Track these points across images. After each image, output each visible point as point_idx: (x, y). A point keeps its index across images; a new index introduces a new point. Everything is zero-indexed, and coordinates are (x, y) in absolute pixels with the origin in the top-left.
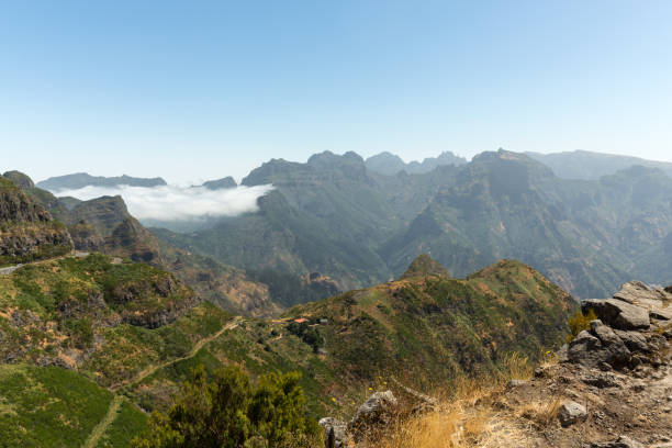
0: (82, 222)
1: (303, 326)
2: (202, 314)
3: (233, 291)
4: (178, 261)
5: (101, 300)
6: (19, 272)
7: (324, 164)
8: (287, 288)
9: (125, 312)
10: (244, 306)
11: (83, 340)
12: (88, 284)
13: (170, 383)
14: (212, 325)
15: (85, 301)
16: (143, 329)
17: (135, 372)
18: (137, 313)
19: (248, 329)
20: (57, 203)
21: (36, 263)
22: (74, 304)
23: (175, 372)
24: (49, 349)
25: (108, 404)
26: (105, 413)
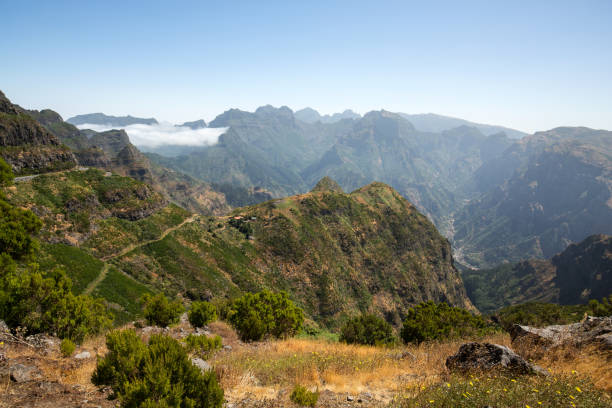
0: (95, 147)
1: (240, 221)
2: (169, 212)
3: (201, 197)
4: (164, 176)
5: (96, 201)
6: (36, 180)
7: (267, 114)
8: (239, 197)
9: (114, 209)
10: (209, 207)
11: (84, 227)
12: (87, 189)
13: (144, 256)
14: (176, 219)
15: (84, 200)
16: (126, 221)
17: (120, 249)
18: (122, 210)
19: (202, 222)
20: (79, 133)
21: (49, 174)
22: (75, 203)
23: (148, 250)
24: (58, 233)
25: (100, 269)
26: (96, 275)
